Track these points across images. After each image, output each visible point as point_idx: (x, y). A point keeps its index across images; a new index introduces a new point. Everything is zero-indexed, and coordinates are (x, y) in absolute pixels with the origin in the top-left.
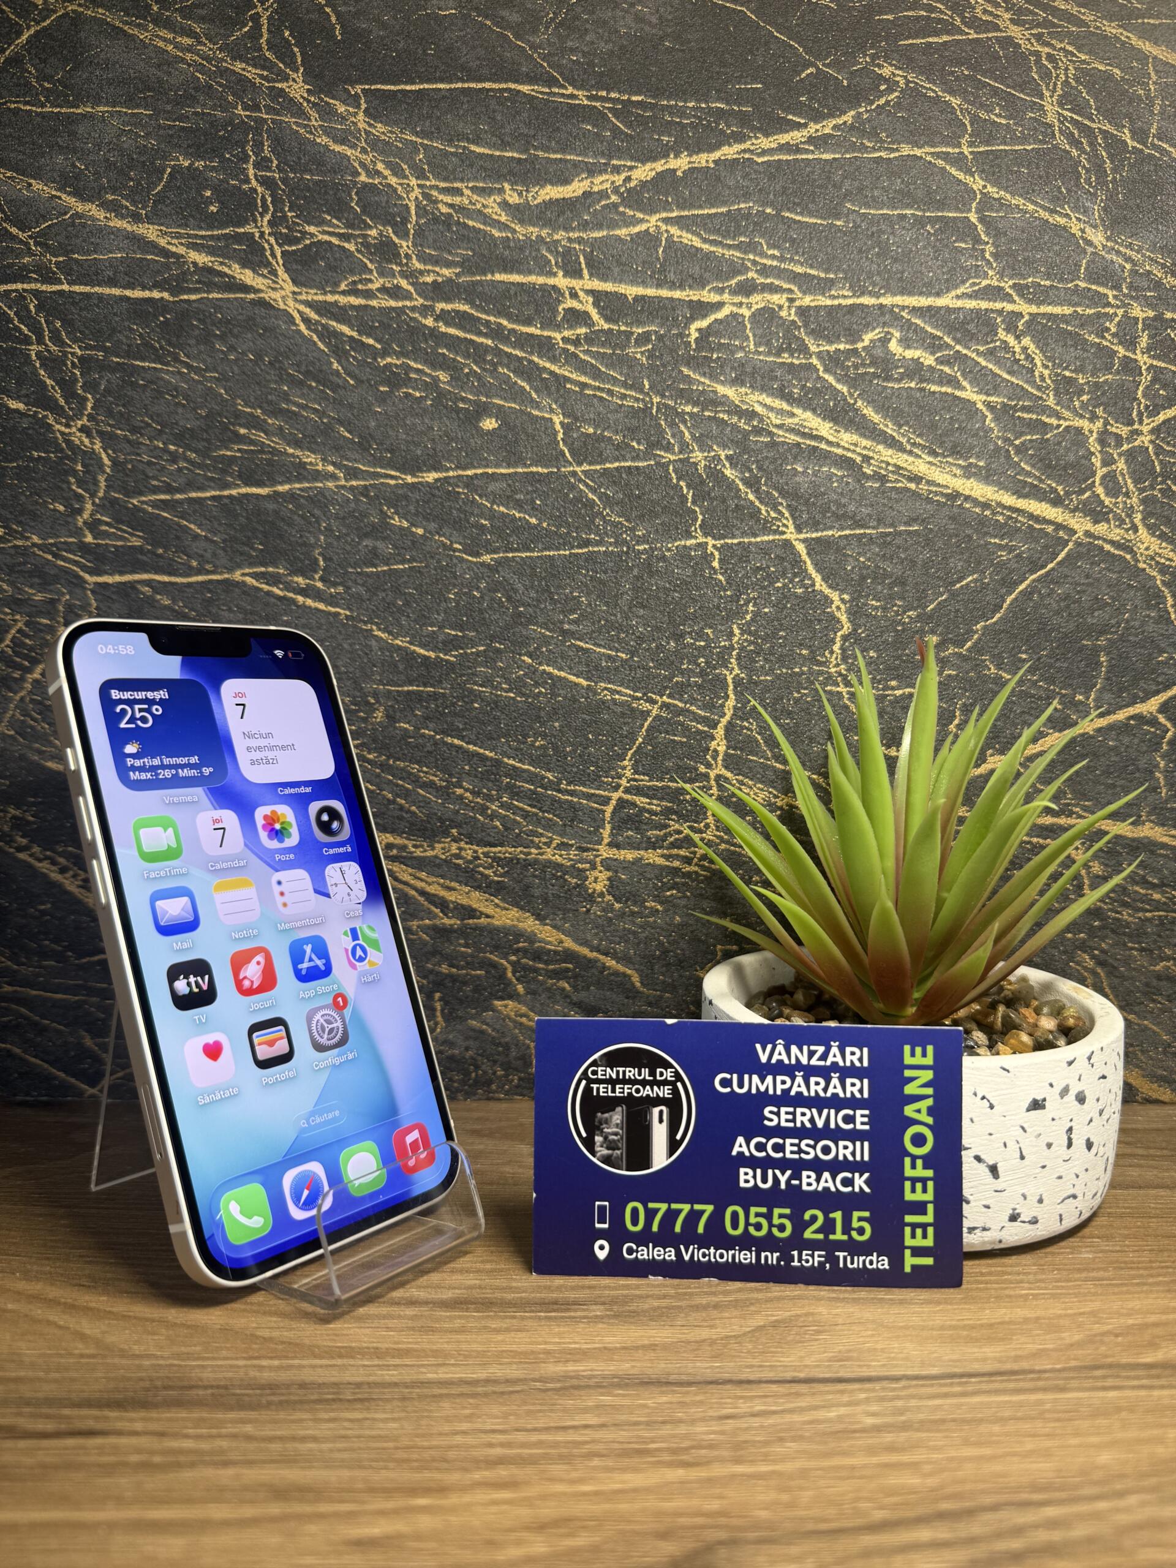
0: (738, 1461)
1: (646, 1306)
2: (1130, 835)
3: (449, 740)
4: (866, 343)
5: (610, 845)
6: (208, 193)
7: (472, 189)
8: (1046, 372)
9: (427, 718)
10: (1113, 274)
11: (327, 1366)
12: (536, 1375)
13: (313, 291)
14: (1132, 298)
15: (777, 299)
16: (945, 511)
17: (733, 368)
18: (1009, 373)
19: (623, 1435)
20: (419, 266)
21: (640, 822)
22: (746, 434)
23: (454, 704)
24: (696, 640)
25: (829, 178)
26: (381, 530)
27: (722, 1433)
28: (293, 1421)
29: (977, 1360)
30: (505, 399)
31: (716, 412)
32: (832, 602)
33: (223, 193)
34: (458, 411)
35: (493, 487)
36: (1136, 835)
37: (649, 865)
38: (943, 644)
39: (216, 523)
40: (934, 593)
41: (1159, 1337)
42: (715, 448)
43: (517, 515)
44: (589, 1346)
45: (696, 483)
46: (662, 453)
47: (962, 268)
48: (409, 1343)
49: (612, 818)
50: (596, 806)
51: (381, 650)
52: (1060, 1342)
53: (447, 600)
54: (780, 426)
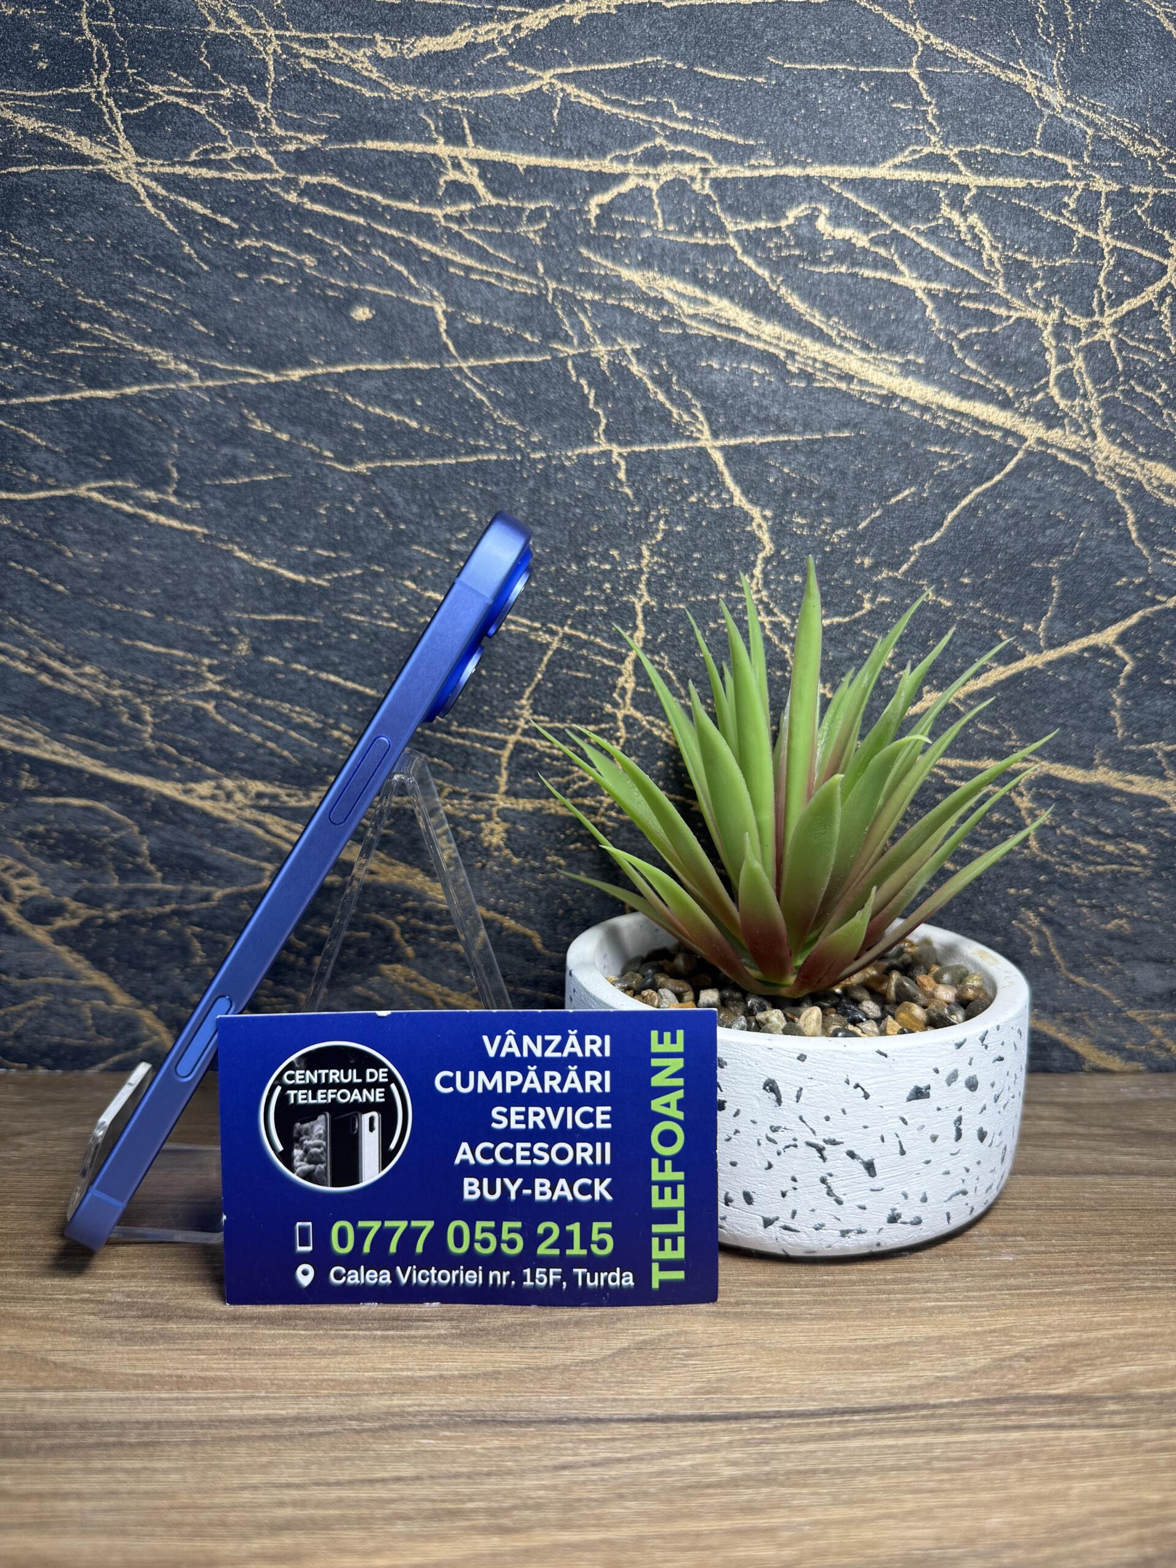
0: (564, 1526)
1: (499, 1323)
2: (1081, 780)
3: (324, 676)
4: (791, 221)
5: (507, 793)
6: (36, 47)
7: (338, 40)
8: (995, 255)
9: (298, 651)
10: (1073, 140)
11: (117, 1399)
12: (355, 1411)
13: (159, 162)
14: (1094, 168)
15: (689, 169)
16: (879, 415)
17: (639, 250)
18: (955, 255)
19: (438, 1490)
20: (279, 131)
21: (540, 768)
22: (654, 325)
23: (328, 635)
24: (600, 562)
25: (748, 27)
26: (240, 436)
27: (554, 1488)
28: (60, 1472)
29: (864, 1391)
30: (379, 285)
31: (620, 300)
32: (752, 519)
33: (55, 48)
34: (326, 299)
35: (367, 385)
36: (1087, 781)
37: (550, 815)
38: (875, 567)
39: (57, 432)
40: (867, 509)
41: (1076, 1361)
42: (620, 340)
43: (396, 418)
44: (423, 1374)
45: (599, 382)
46: (560, 347)
47: (901, 132)
48: (218, 1369)
49: (509, 764)
50: (491, 750)
51: (243, 573)
52: (962, 1369)
53: (317, 515)
54: (694, 316)
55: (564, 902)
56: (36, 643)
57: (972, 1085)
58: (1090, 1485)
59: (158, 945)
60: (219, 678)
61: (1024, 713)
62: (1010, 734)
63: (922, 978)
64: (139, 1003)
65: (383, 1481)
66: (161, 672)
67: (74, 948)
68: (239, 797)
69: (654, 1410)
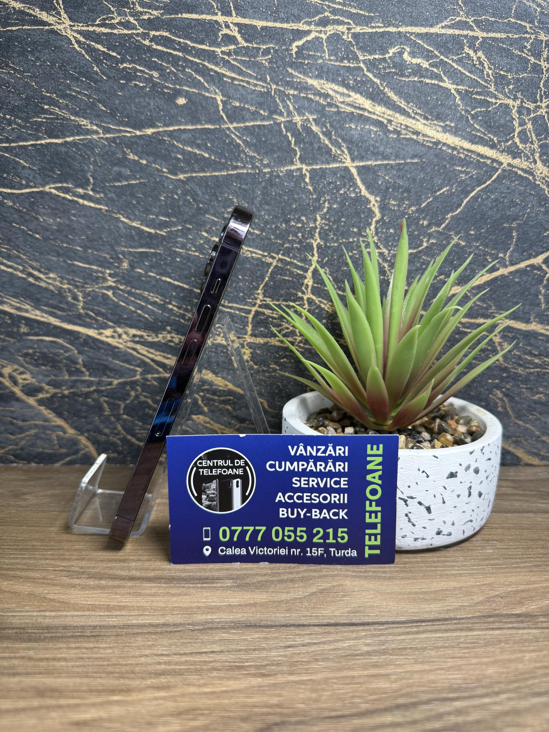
0: (291, 673)
1: (255, 580)
2: (524, 329)
3: (164, 278)
4: (391, 54)
5: (252, 335)
8: (490, 72)
9: (151, 266)
10: (530, 14)
11: (80, 616)
12: (190, 621)
13: (81, 25)
14: (540, 28)
15: (341, 28)
16: (432, 151)
17: (317, 69)
18: (469, 72)
19: (231, 657)
20: (140, 9)
21: (267, 323)
22: (324, 107)
24: (296, 223)
26: (123, 161)
27: (285, 656)
28: (56, 649)
29: (427, 612)
30: (190, 87)
31: (307, 94)
32: (370, 202)
34: (164, 94)
35: (184, 136)
36: (527, 329)
37: (272, 345)
38: (429, 226)
39: (34, 160)
40: (425, 198)
41: (524, 598)
42: (307, 114)
43: (198, 152)
44: (221, 604)
45: (296, 134)
46: (277, 117)
47: (446, 10)
48: (126, 602)
49: (252, 321)
50: (244, 314)
51: (125, 228)
52: (471, 602)
53: (160, 200)
54: (343, 103)
55: (278, 386)
56: (27, 262)
57: (477, 471)
58: (534, 655)
59: (88, 405)
60: (114, 280)
61: (498, 296)
62: (491, 306)
63: (450, 422)
64: (79, 433)
65: (206, 653)
66: (86, 277)
67: (48, 407)
68: (124, 336)
69: (329, 621)
